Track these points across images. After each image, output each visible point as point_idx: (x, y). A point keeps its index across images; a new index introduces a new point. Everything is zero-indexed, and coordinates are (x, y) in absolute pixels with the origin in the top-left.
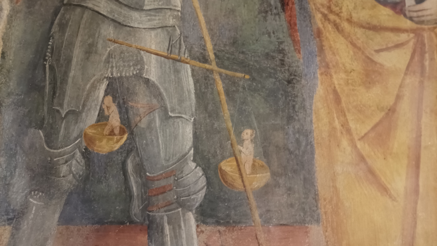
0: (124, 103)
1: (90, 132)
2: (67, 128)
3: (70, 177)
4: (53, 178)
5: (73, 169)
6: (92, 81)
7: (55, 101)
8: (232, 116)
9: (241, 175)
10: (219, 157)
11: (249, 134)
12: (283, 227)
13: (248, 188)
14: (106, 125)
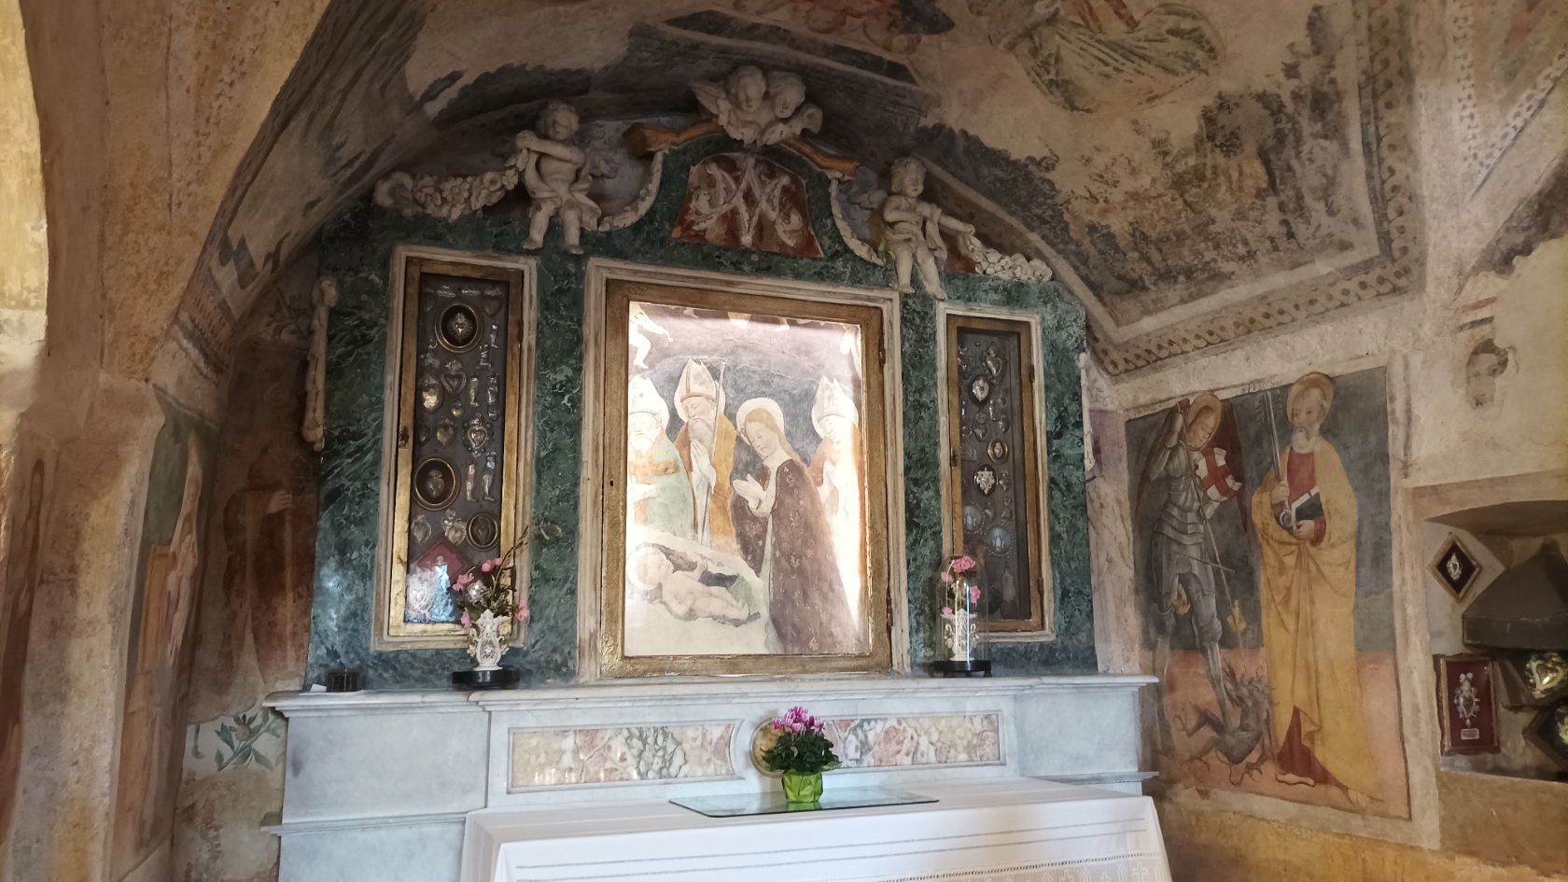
14: (1181, 599)
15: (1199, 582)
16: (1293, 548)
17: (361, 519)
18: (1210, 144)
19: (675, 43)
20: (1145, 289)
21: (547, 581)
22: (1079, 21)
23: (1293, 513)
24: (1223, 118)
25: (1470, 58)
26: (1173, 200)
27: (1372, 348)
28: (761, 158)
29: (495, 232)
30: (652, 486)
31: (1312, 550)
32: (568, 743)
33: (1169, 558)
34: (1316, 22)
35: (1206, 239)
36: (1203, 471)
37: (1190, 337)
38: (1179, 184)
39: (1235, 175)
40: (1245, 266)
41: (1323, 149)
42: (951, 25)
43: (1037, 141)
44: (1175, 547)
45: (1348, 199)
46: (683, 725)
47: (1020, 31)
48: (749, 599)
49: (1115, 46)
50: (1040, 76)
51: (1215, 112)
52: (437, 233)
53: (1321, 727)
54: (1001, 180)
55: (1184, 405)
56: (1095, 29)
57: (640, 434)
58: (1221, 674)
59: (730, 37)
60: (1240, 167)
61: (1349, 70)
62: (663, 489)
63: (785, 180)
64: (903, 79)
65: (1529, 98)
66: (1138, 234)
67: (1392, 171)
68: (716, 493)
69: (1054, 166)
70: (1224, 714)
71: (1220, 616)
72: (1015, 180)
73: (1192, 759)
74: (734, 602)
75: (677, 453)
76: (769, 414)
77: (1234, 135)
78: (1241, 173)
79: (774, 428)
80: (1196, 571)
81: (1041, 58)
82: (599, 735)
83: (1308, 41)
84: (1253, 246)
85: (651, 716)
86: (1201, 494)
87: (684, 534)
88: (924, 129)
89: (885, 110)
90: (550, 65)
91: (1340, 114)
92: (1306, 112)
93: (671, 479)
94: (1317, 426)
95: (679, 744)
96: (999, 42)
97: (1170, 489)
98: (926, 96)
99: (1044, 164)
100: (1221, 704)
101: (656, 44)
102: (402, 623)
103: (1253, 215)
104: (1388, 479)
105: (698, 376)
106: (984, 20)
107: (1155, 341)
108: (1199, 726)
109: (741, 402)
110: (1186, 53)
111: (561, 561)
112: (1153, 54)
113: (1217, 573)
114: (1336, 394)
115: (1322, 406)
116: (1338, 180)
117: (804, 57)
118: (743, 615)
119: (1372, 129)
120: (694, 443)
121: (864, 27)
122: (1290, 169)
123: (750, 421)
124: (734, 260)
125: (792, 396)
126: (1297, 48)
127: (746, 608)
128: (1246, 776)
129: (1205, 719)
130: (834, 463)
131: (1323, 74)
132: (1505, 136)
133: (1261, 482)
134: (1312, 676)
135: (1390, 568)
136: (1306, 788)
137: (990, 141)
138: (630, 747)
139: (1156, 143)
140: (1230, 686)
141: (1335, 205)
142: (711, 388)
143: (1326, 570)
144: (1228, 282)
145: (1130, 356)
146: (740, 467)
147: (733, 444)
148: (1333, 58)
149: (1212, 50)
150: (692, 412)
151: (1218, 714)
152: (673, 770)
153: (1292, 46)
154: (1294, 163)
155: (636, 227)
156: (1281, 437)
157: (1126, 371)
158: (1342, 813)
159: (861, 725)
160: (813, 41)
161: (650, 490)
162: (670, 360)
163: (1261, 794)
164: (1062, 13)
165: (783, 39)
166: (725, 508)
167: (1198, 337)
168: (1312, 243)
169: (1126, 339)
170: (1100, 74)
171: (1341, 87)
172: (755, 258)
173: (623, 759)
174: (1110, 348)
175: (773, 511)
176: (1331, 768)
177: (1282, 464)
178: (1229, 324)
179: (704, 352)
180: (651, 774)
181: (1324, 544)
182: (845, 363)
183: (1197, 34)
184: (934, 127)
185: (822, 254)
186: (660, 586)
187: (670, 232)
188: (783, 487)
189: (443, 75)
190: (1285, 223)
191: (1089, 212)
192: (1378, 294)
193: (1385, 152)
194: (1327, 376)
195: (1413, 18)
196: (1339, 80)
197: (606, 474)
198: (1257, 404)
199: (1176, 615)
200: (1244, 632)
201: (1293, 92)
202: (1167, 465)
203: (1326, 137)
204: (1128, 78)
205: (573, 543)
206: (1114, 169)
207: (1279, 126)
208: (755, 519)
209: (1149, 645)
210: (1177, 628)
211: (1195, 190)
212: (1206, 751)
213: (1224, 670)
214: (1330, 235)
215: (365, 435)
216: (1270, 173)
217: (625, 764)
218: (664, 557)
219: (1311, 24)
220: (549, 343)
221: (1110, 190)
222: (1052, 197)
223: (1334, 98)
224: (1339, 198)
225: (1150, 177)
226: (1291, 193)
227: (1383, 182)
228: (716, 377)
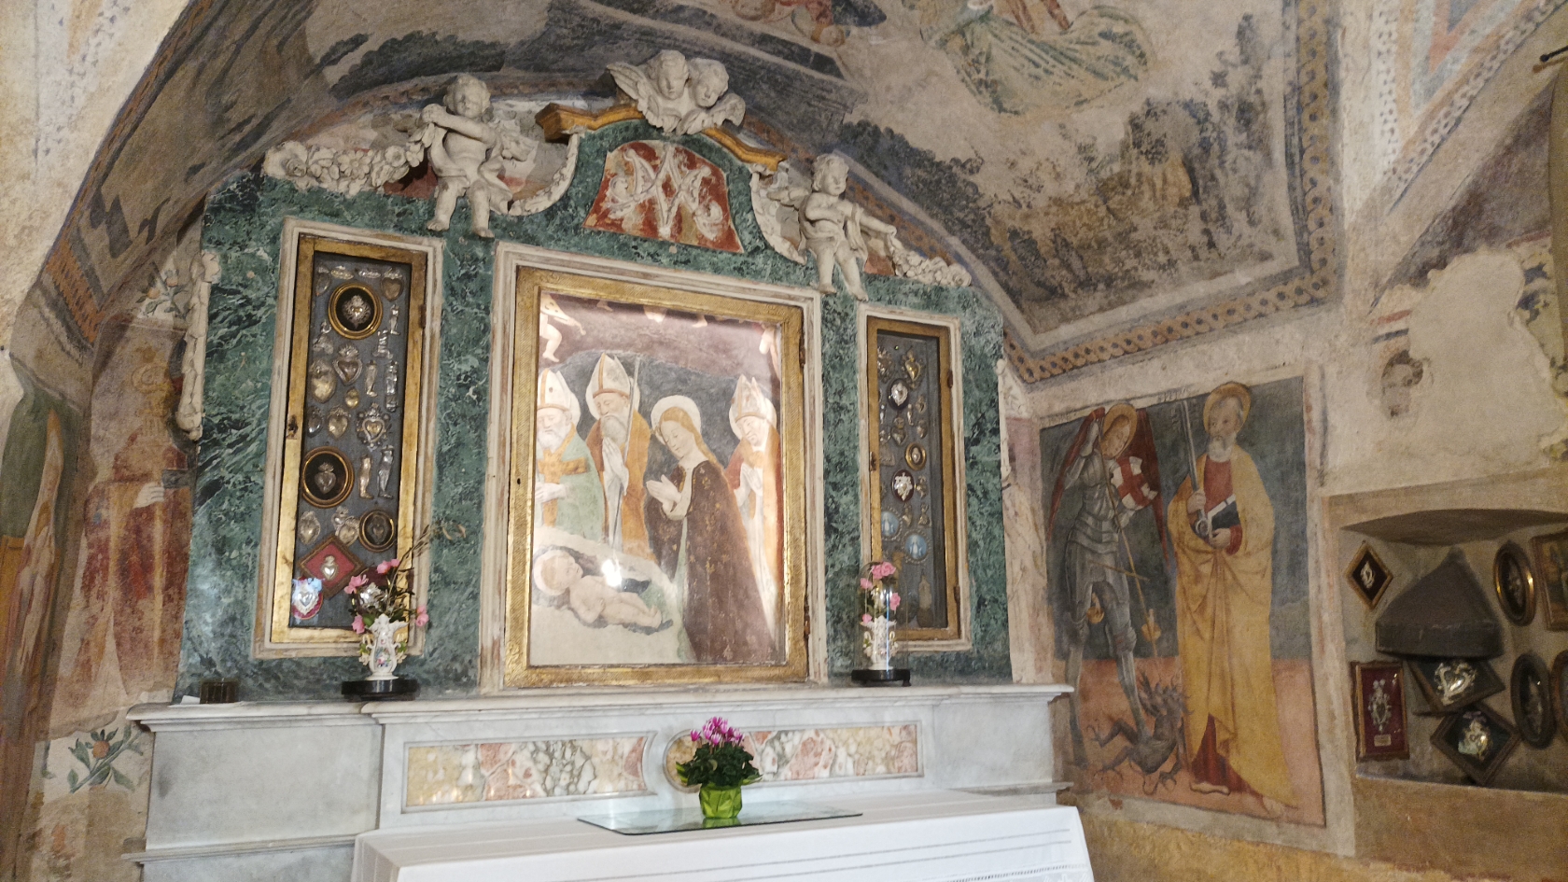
0: (1100, 596)
3: (1084, 636)
4: (1077, 637)
5: (1085, 632)
14: (1094, 608)
15: (1113, 591)
16: (1210, 556)
17: (242, 514)
18: (1136, 151)
19: (595, 20)
20: (1064, 296)
21: (448, 584)
22: (1013, 20)
23: (1209, 522)
24: (1150, 125)
25: (1393, 74)
26: (1097, 206)
27: (1288, 358)
28: (681, 147)
29: (397, 210)
30: (560, 486)
31: (1228, 558)
32: (469, 758)
33: (1083, 567)
34: (1245, 32)
35: (1128, 247)
36: (1118, 479)
37: (1108, 346)
38: (1104, 190)
39: (1159, 183)
40: (1165, 276)
41: (1247, 159)
42: (883, 18)
43: (962, 142)
44: (1089, 556)
45: (1270, 210)
46: (593, 738)
47: (953, 27)
48: (661, 606)
49: (1047, 47)
50: (969, 75)
51: (1143, 118)
52: (332, 208)
53: (1235, 735)
54: (924, 182)
55: (1099, 414)
56: (1028, 28)
57: (549, 431)
58: (1135, 684)
59: (654, 17)
60: (1164, 175)
61: (1275, 81)
62: (573, 489)
63: (705, 171)
64: (830, 72)
65: (1446, 115)
66: (1059, 241)
67: (1314, 183)
68: (630, 495)
69: (978, 169)
70: (1137, 724)
71: (1134, 625)
72: (939, 182)
73: (1105, 769)
74: (646, 609)
75: (588, 452)
76: (686, 413)
77: (1160, 142)
78: (1165, 181)
79: (691, 428)
80: (1111, 580)
81: (971, 57)
82: (503, 749)
83: (1237, 50)
84: (1174, 255)
85: (558, 729)
86: (1117, 504)
87: (593, 537)
88: (849, 126)
89: (809, 105)
90: (461, 36)
91: (1265, 126)
92: (1232, 122)
93: (580, 479)
94: (1234, 435)
95: (588, 758)
96: (930, 38)
97: (1084, 497)
98: (852, 92)
99: (968, 166)
100: (1135, 712)
101: (577, 20)
102: (286, 629)
103: (1174, 223)
104: (1304, 488)
105: (611, 371)
106: (917, 13)
107: (1072, 349)
108: (1112, 736)
109: (656, 400)
110: (1117, 57)
111: (463, 563)
112: (1084, 57)
113: (1131, 582)
114: (1253, 403)
115: (1239, 416)
116: (1261, 190)
117: (728, 44)
118: (655, 623)
119: (1295, 141)
120: (606, 441)
121: (793, 15)
122: (1213, 178)
123: (666, 419)
124: (652, 251)
125: (711, 395)
126: (1226, 57)
127: (658, 615)
128: (1160, 785)
129: (1119, 728)
130: (752, 465)
131: (1250, 84)
132: (1423, 152)
133: (1178, 491)
134: (1227, 684)
135: (1307, 576)
136: (1219, 795)
137: (915, 140)
138: (535, 761)
139: (1082, 149)
140: (1144, 695)
141: (1256, 216)
142: (626, 384)
143: (1242, 578)
144: (1148, 291)
145: (1047, 365)
146: (655, 467)
147: (647, 444)
148: (1259, 69)
149: (1142, 55)
150: (605, 409)
151: (1132, 723)
152: (582, 786)
153: (1220, 54)
154: (1218, 173)
155: (550, 213)
156: (1197, 446)
157: (1042, 379)
158: (1256, 822)
159: (778, 737)
160: (739, 28)
161: (558, 489)
162: (582, 353)
163: (1174, 803)
164: (995, 11)
165: (709, 24)
166: (637, 510)
167: (1115, 346)
168: (1235, 252)
169: (1042, 347)
170: (1030, 76)
171: (1266, 97)
172: (673, 250)
173: (527, 774)
174: (1026, 356)
175: (688, 514)
176: (1245, 775)
177: (1198, 473)
178: (1147, 332)
179: (618, 346)
180: (557, 791)
181: (1240, 553)
182: (763, 363)
183: (1128, 38)
184: (859, 124)
185: (742, 250)
186: (568, 591)
187: (585, 219)
188: (697, 487)
189: (346, 38)
190: (1206, 232)
191: (1011, 217)
192: (1296, 306)
193: (1307, 164)
194: (1244, 386)
195: (1340, 33)
196: (1266, 91)
197: (513, 471)
198: (1173, 413)
199: (1090, 624)
200: (1160, 639)
201: (1219, 102)
202: (1082, 473)
203: (1250, 148)
204: (1058, 80)
205: (477, 543)
206: (1039, 173)
207: (1204, 135)
208: (669, 522)
209: (1062, 654)
210: (1091, 637)
211: (1118, 198)
212: (1118, 761)
213: (1138, 679)
214: (1251, 246)
215: (247, 424)
216: (1194, 182)
217: (529, 780)
218: (572, 560)
219: (1241, 34)
220: (454, 331)
221: (1033, 195)
222: (975, 201)
223: (1259, 108)
224: (1260, 209)
225: (1075, 182)
226: (1214, 202)
227: (1305, 194)
228: (630, 373)
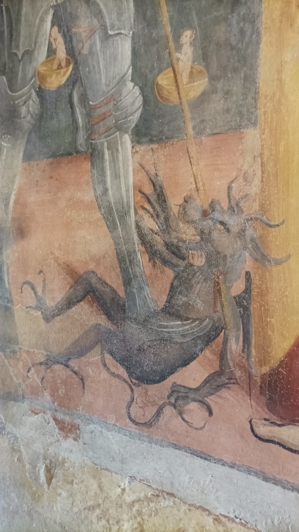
0: (68, 31)
1: (42, 69)
2: (24, 70)
3: (29, 118)
4: (16, 120)
5: (31, 109)
6: (40, 14)
7: (13, 44)
8: (171, 18)
9: (177, 86)
10: (156, 71)
11: (189, 36)
12: (216, 137)
13: (184, 100)
14: (54, 59)
